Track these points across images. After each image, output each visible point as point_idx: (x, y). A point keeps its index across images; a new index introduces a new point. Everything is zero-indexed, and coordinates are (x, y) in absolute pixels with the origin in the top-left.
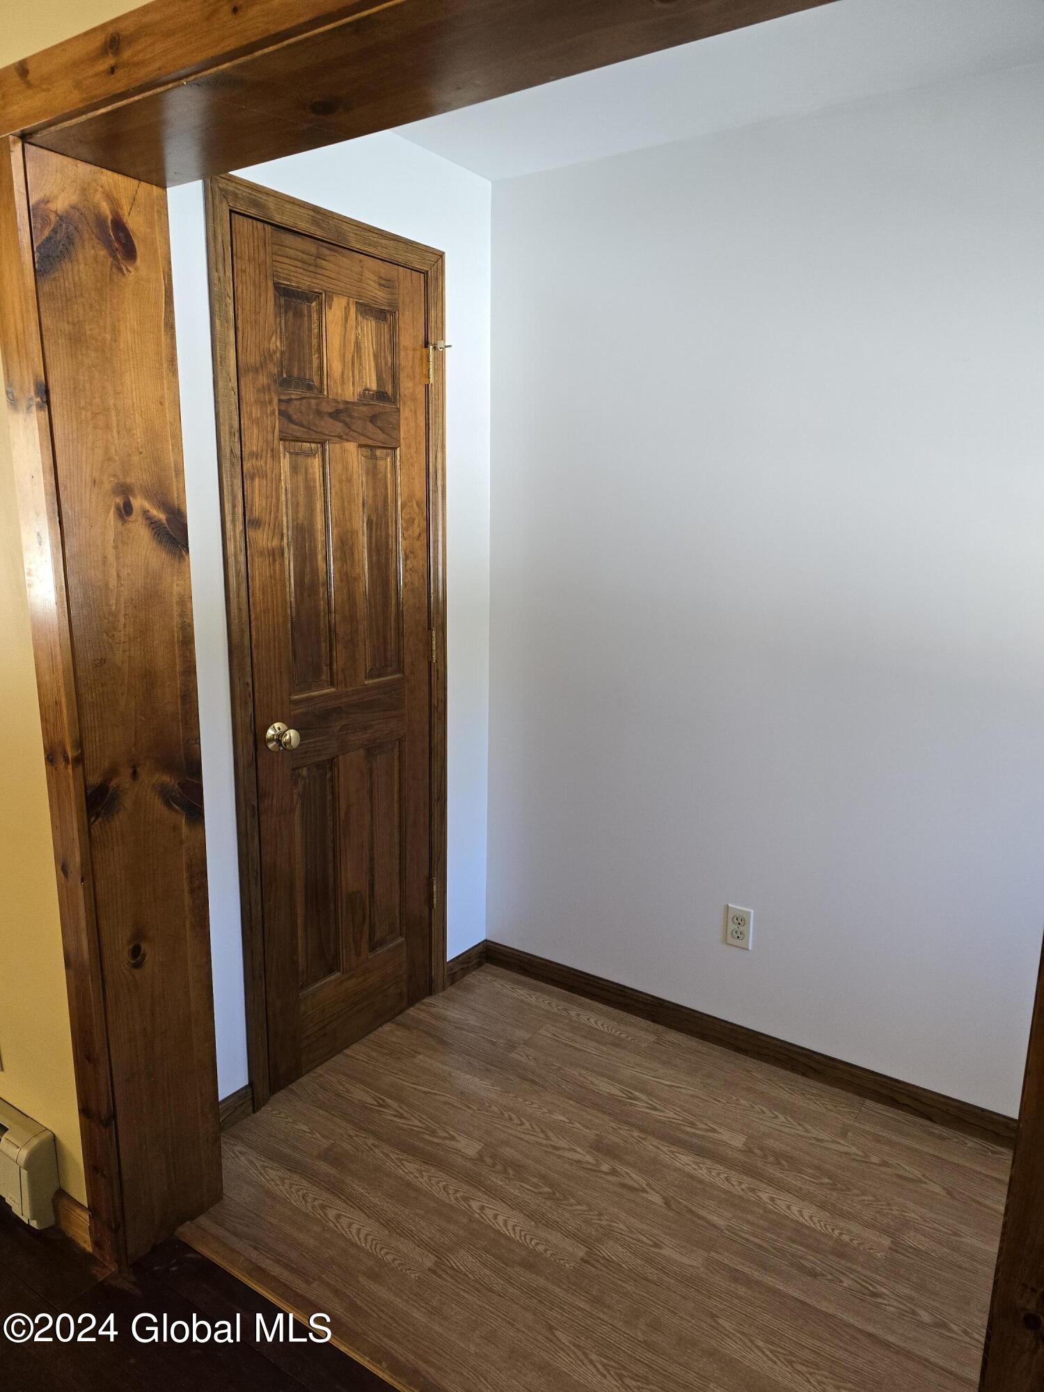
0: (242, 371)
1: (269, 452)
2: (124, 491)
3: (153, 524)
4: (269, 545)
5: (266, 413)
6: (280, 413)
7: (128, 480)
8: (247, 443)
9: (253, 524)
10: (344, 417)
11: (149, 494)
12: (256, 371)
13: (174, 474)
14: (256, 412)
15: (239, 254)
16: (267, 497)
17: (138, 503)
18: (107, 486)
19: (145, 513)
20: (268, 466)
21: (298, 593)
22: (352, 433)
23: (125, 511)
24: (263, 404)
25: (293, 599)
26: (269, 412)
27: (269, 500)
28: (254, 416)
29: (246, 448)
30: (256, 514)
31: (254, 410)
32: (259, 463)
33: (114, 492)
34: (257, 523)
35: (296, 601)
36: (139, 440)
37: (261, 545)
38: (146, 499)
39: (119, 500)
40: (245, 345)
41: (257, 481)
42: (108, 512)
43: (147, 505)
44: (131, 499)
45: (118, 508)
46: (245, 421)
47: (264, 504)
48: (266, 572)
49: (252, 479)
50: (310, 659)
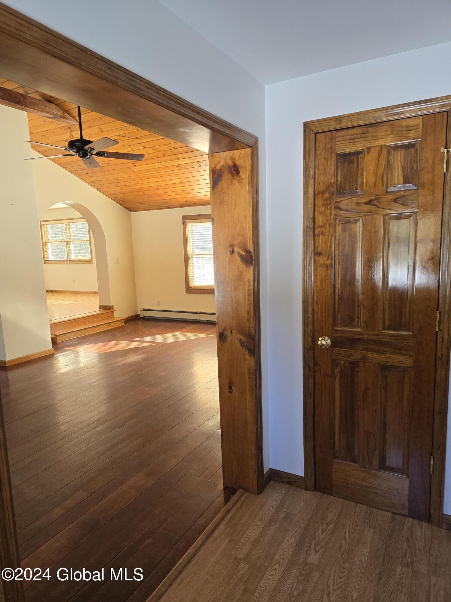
0: (316, 194)
1: (328, 224)
2: (232, 246)
3: (241, 256)
4: (325, 262)
5: (328, 208)
6: (335, 207)
7: (233, 243)
8: (317, 222)
9: (317, 254)
10: (375, 202)
11: (239, 247)
12: (324, 192)
13: (249, 240)
14: (322, 209)
15: (318, 149)
16: (325, 243)
17: (236, 249)
18: (227, 245)
19: (238, 252)
20: (327, 231)
21: (342, 284)
22: (379, 209)
23: (233, 252)
24: (326, 205)
25: (339, 286)
26: (329, 208)
27: (326, 244)
28: (321, 211)
29: (316, 224)
30: (320, 249)
31: (321, 208)
32: (322, 229)
33: (229, 247)
34: (320, 254)
35: (341, 287)
36: (237, 230)
37: (321, 263)
38: (239, 248)
39: (231, 249)
40: (318, 184)
41: (321, 237)
42: (227, 252)
43: (239, 250)
44: (234, 248)
45: (230, 251)
46: (317, 214)
47: (324, 246)
48: (323, 274)
49: (319, 236)
50: (348, 313)
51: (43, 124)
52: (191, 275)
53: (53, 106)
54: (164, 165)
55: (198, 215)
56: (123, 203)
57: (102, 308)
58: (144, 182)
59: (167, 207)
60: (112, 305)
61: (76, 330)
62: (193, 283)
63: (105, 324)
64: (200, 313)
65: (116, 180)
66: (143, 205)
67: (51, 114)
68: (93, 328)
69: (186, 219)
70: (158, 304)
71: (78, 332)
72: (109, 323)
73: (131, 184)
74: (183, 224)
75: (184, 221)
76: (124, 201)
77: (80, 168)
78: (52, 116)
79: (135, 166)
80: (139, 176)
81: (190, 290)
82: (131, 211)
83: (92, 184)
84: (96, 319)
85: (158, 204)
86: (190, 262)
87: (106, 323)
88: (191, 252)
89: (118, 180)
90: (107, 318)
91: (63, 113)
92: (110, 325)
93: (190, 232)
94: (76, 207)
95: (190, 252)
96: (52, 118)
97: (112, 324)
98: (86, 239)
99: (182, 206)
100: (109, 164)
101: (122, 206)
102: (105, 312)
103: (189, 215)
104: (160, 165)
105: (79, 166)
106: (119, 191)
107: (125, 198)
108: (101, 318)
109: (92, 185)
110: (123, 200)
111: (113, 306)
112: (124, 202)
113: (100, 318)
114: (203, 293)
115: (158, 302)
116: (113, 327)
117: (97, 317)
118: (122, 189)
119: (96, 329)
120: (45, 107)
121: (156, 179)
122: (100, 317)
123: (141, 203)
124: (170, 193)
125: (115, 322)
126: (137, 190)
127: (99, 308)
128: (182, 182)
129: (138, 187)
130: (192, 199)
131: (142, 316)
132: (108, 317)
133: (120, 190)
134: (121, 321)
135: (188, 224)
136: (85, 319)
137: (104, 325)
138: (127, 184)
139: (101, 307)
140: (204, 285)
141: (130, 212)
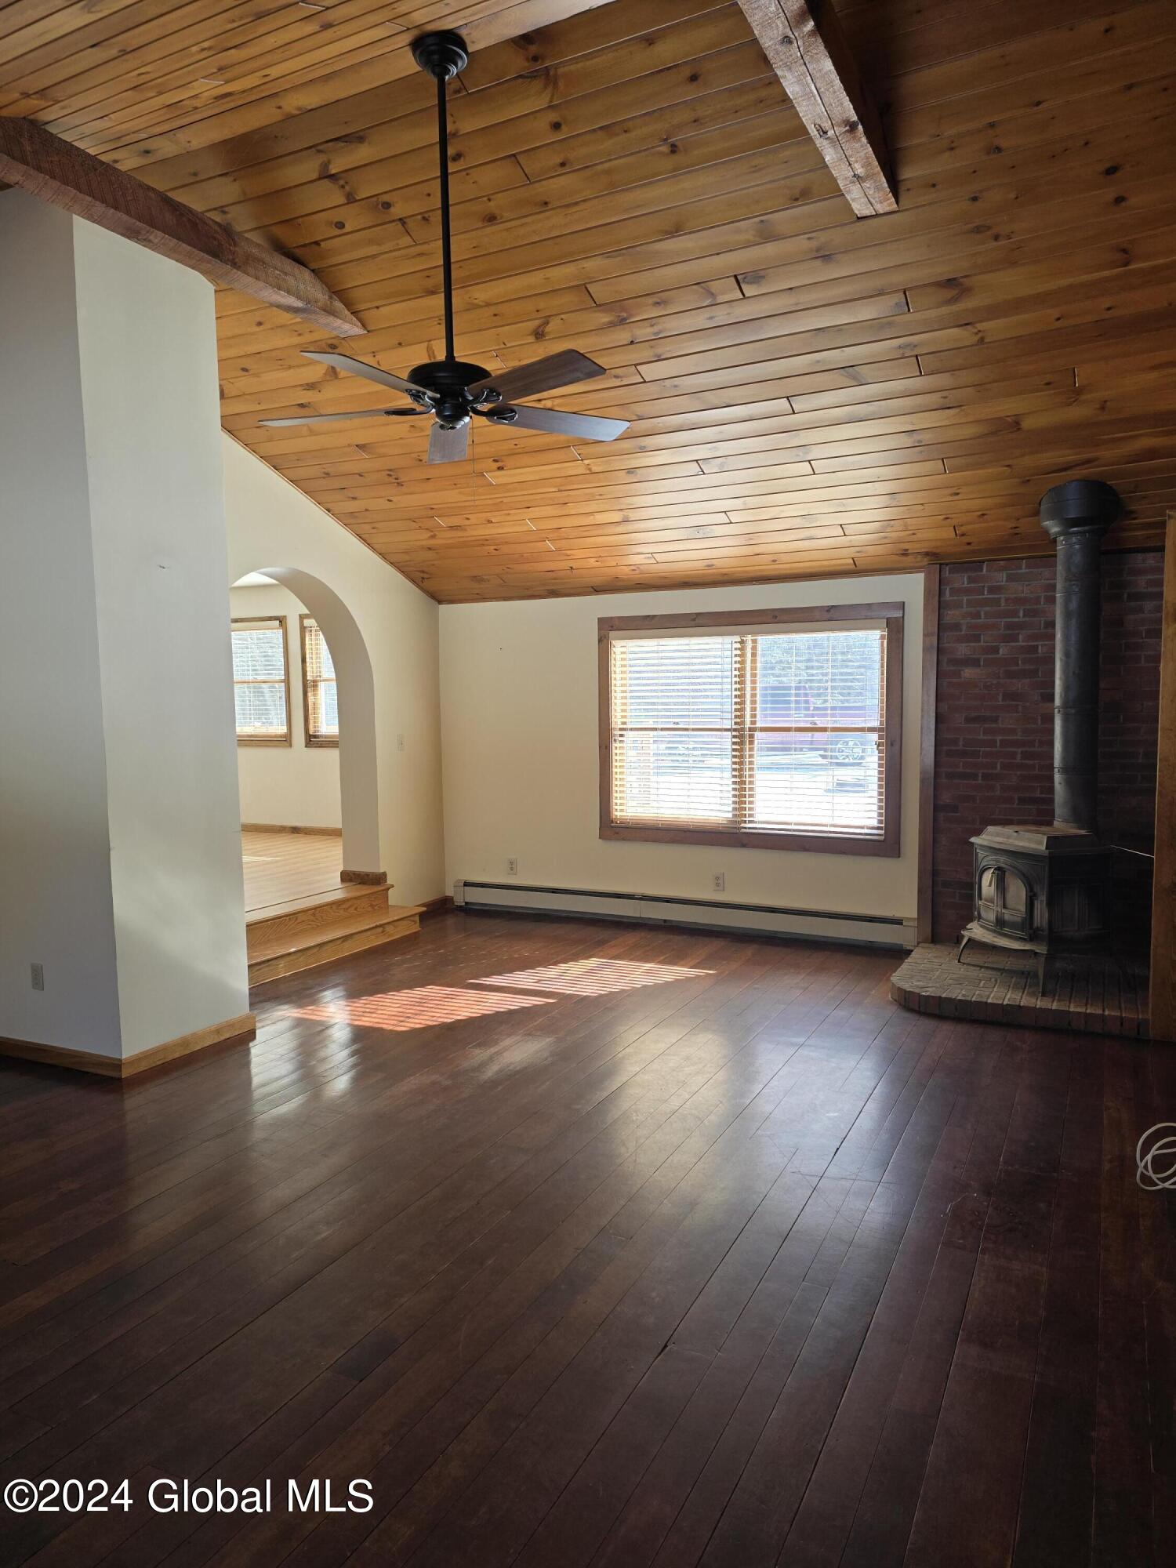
51: (252, 334)
52: (616, 785)
53: (306, 275)
54: (590, 469)
55: (649, 616)
56: (423, 578)
57: (351, 880)
58: (509, 518)
59: (554, 594)
60: (382, 871)
61: (293, 950)
62: (622, 811)
63: (373, 928)
64: (643, 898)
65: (426, 508)
66: (482, 586)
67: (299, 298)
68: (340, 941)
69: (609, 628)
70: (512, 869)
71: (300, 954)
72: (381, 926)
73: (467, 522)
74: (600, 641)
75: (603, 632)
76: (427, 573)
77: (326, 471)
78: (299, 304)
79: (500, 468)
80: (501, 500)
81: (613, 830)
82: (440, 602)
83: (348, 520)
84: (342, 912)
85: (528, 584)
86: (616, 749)
87: (374, 925)
88: (619, 721)
89: (432, 509)
90: (370, 909)
91: (331, 298)
92: (383, 932)
93: (619, 663)
94: (296, 583)
95: (617, 720)
96: (296, 310)
97: (389, 929)
98: (277, 678)
99: (597, 590)
100: (421, 460)
101: (418, 586)
102: (364, 893)
103: (619, 618)
104: (578, 468)
105: (324, 466)
106: (424, 543)
107: (435, 562)
108: (356, 909)
109: (346, 522)
110: (426, 569)
111: (384, 875)
112: (425, 576)
113: (352, 910)
114: (655, 841)
115: (511, 863)
116: (390, 936)
117: (344, 906)
118: (433, 537)
119: (347, 944)
120: (286, 274)
121: (549, 511)
122: (353, 908)
123: (477, 579)
124: (579, 554)
125: (396, 924)
126: (482, 540)
127: (343, 880)
128: (626, 521)
129: (487, 532)
130: (637, 572)
131: (459, 901)
132: (372, 906)
133: (427, 539)
134: (412, 918)
135: (613, 642)
136: (314, 915)
137: (369, 933)
138: (456, 521)
139: (347, 877)
140: (659, 815)
141: (437, 603)
